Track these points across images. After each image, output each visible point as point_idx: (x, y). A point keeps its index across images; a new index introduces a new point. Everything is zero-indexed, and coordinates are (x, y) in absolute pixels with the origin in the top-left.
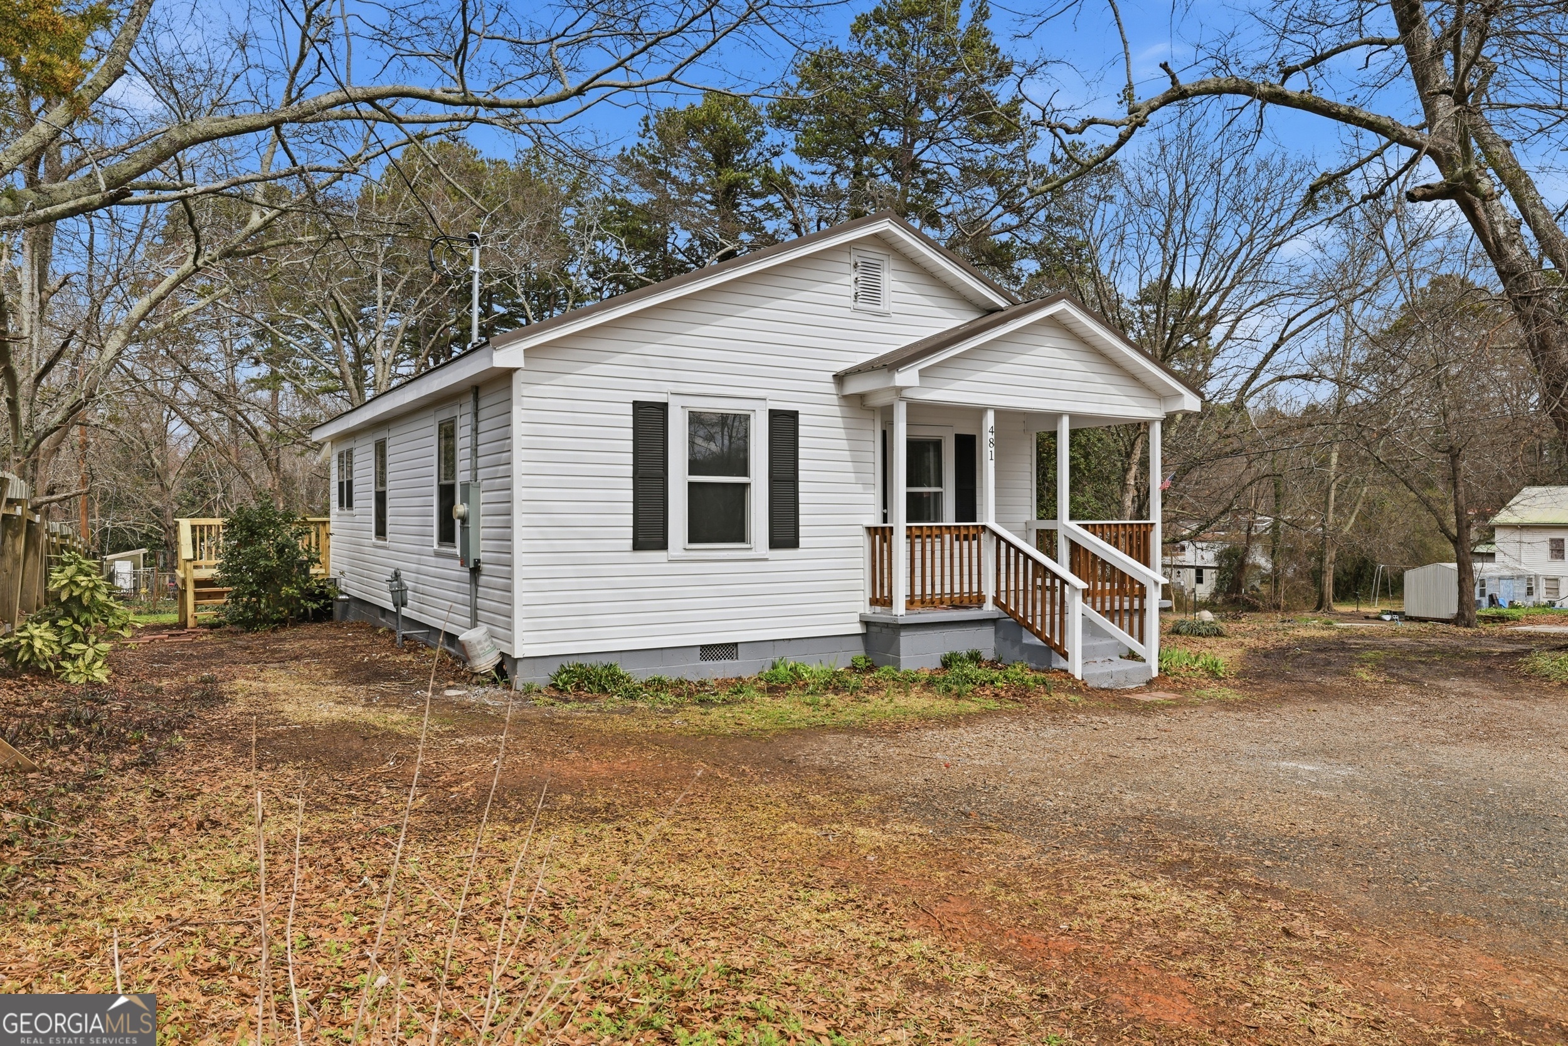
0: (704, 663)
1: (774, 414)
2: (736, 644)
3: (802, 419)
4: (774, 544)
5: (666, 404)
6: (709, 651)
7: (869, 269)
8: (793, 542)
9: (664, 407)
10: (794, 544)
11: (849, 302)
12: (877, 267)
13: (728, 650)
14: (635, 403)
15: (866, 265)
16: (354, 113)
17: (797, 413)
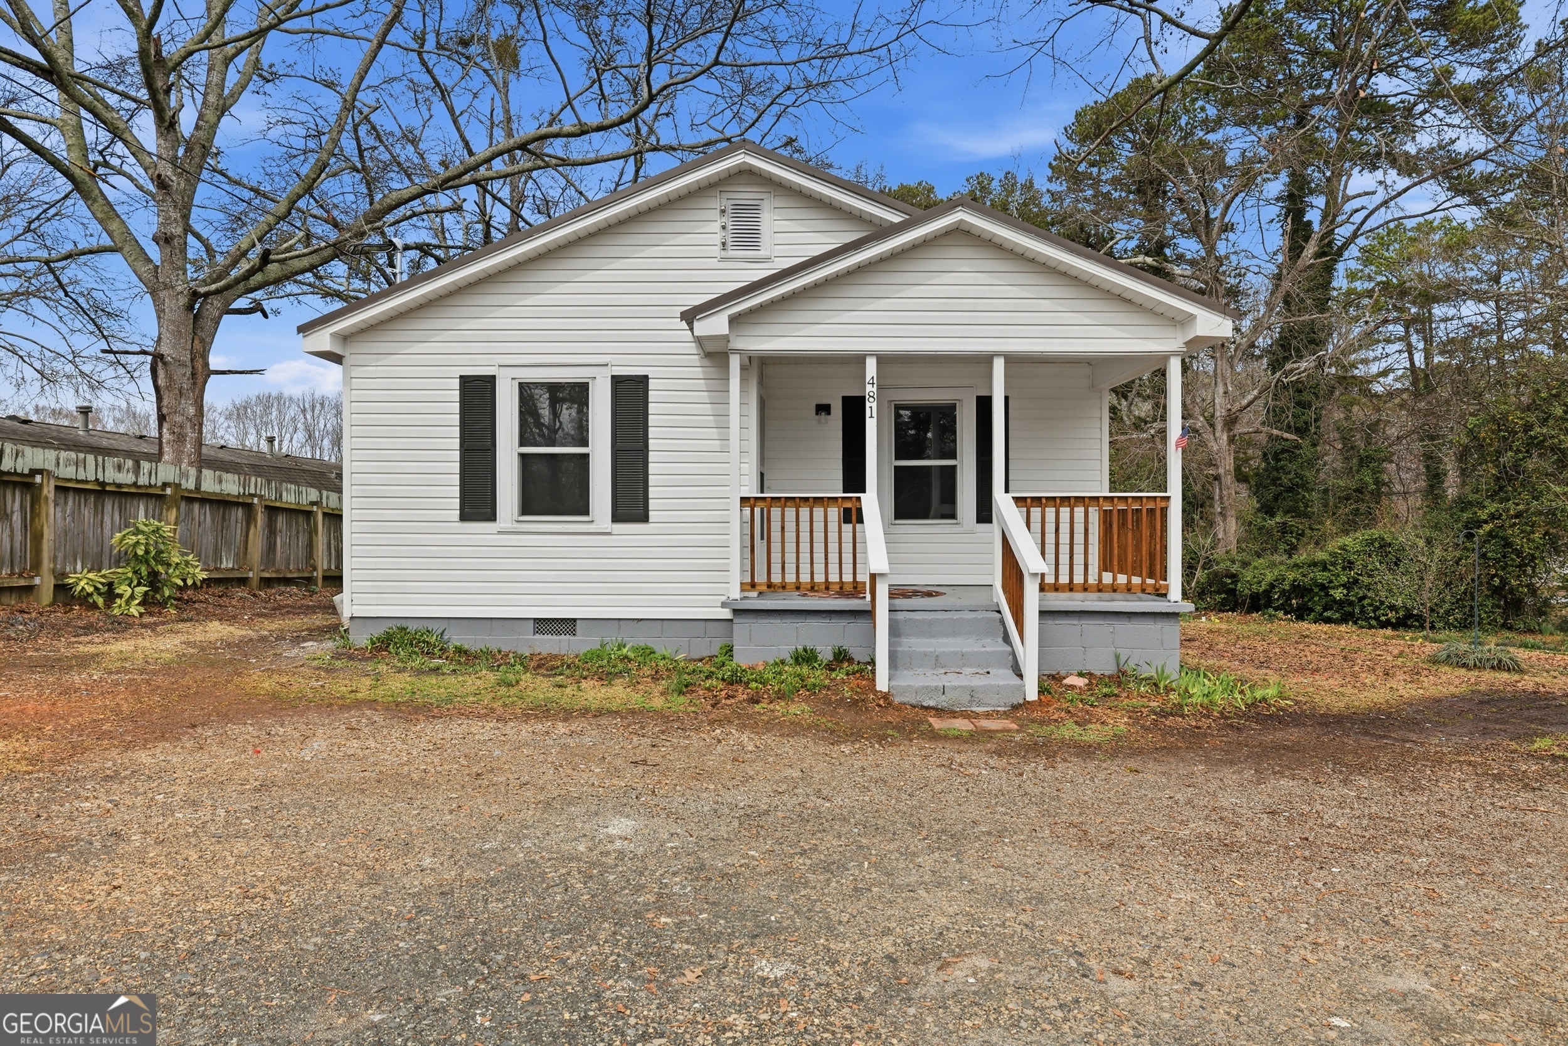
0: (537, 636)
1: (617, 381)
2: (575, 620)
3: (652, 384)
4: (618, 517)
5: (494, 377)
6: (543, 625)
7: (746, 212)
8: (640, 515)
9: (491, 380)
10: (643, 517)
11: (716, 251)
12: (756, 208)
13: (567, 625)
14: (461, 377)
15: (738, 208)
16: (542, 164)
17: (646, 378)
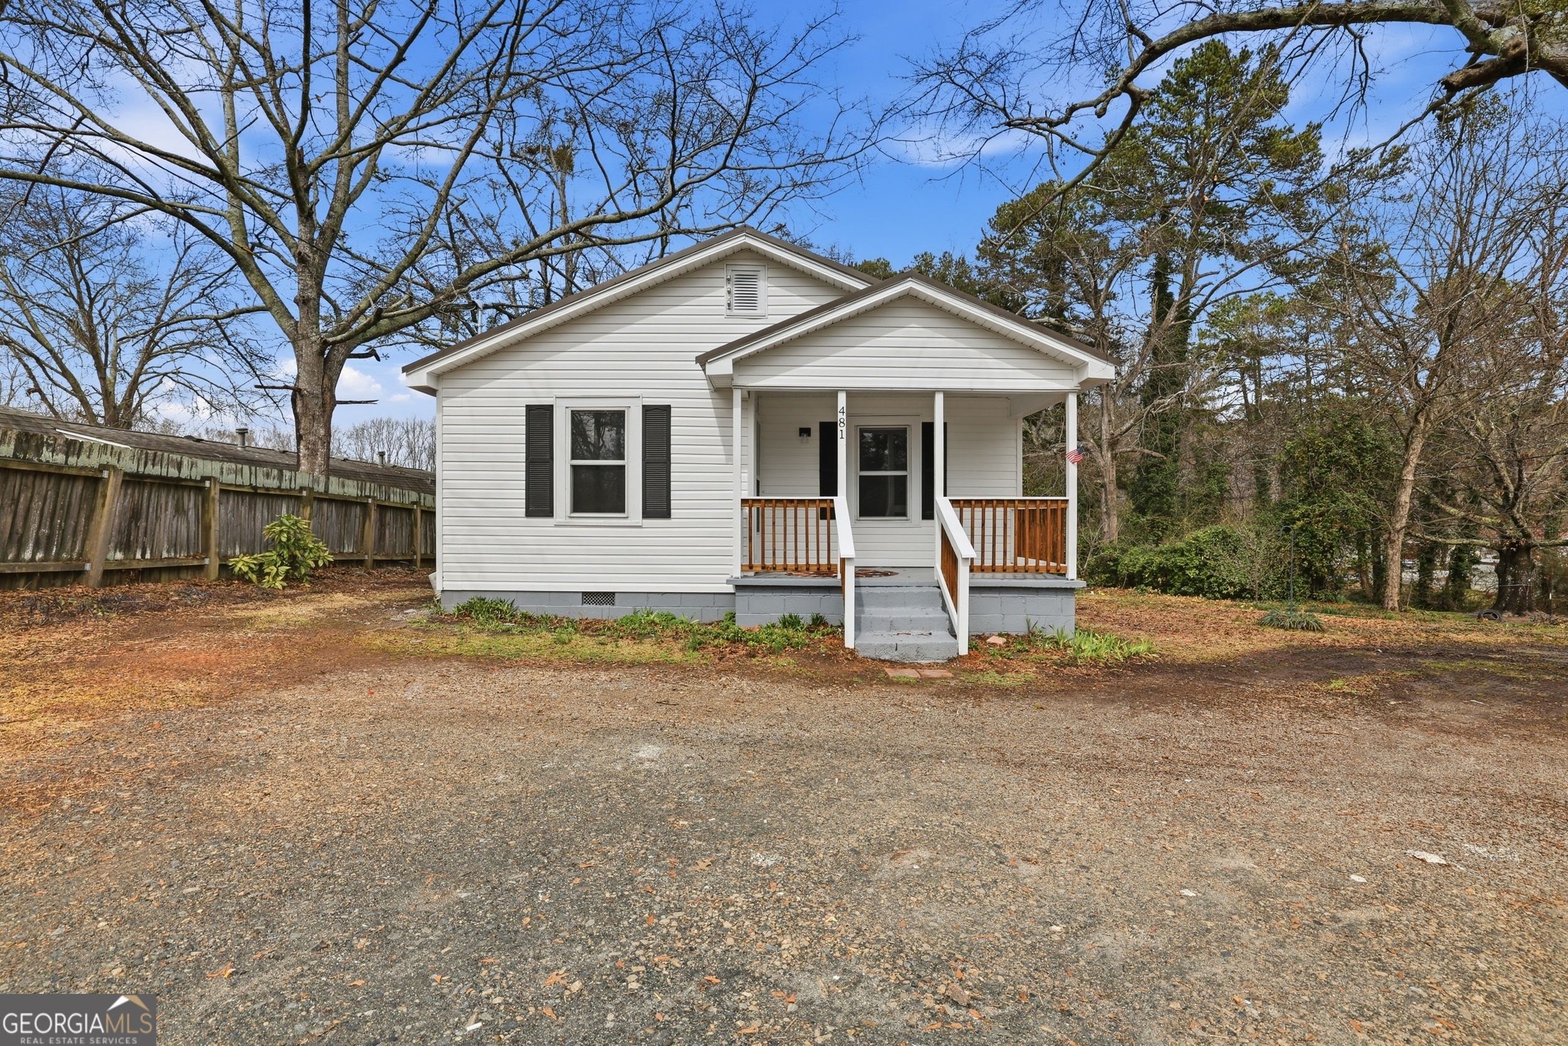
0: (585, 606)
1: (647, 409)
2: (614, 593)
3: (673, 411)
4: (647, 514)
5: (551, 406)
6: (589, 597)
7: (746, 281)
8: (664, 512)
9: (550, 408)
10: (666, 514)
11: (724, 310)
12: (754, 277)
13: (607, 597)
14: (527, 406)
15: (740, 277)
16: (590, 243)
17: (669, 407)
